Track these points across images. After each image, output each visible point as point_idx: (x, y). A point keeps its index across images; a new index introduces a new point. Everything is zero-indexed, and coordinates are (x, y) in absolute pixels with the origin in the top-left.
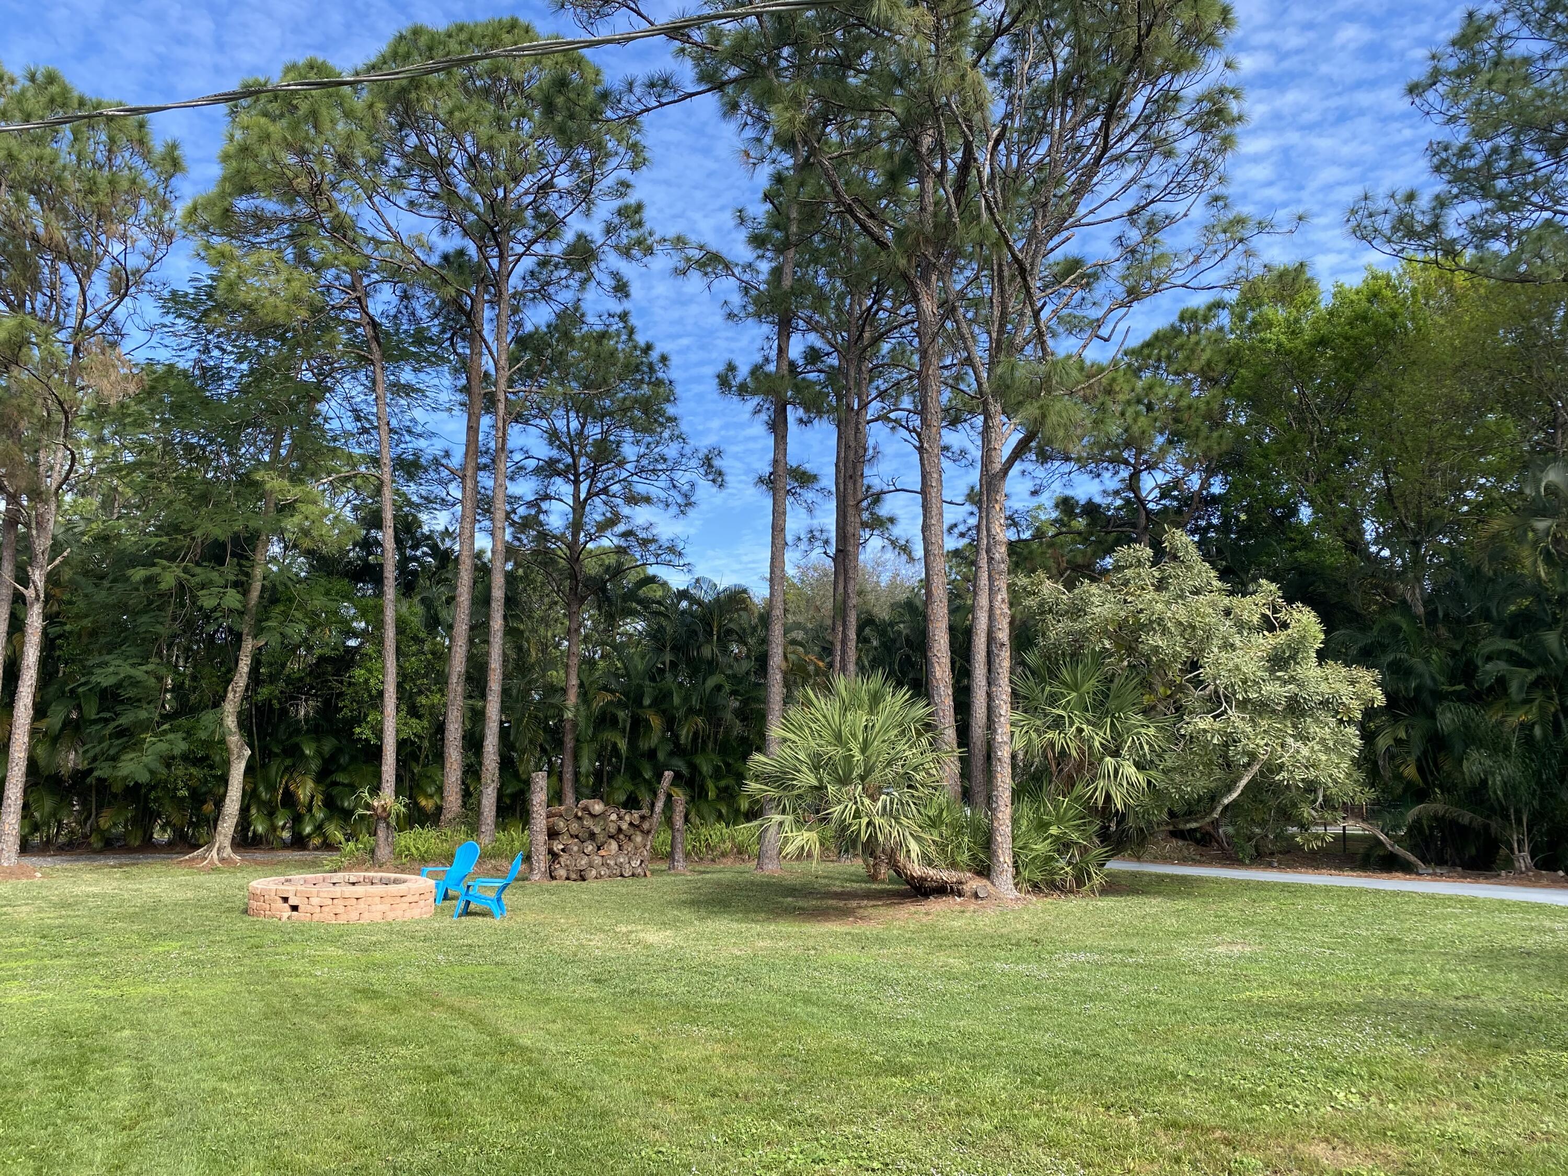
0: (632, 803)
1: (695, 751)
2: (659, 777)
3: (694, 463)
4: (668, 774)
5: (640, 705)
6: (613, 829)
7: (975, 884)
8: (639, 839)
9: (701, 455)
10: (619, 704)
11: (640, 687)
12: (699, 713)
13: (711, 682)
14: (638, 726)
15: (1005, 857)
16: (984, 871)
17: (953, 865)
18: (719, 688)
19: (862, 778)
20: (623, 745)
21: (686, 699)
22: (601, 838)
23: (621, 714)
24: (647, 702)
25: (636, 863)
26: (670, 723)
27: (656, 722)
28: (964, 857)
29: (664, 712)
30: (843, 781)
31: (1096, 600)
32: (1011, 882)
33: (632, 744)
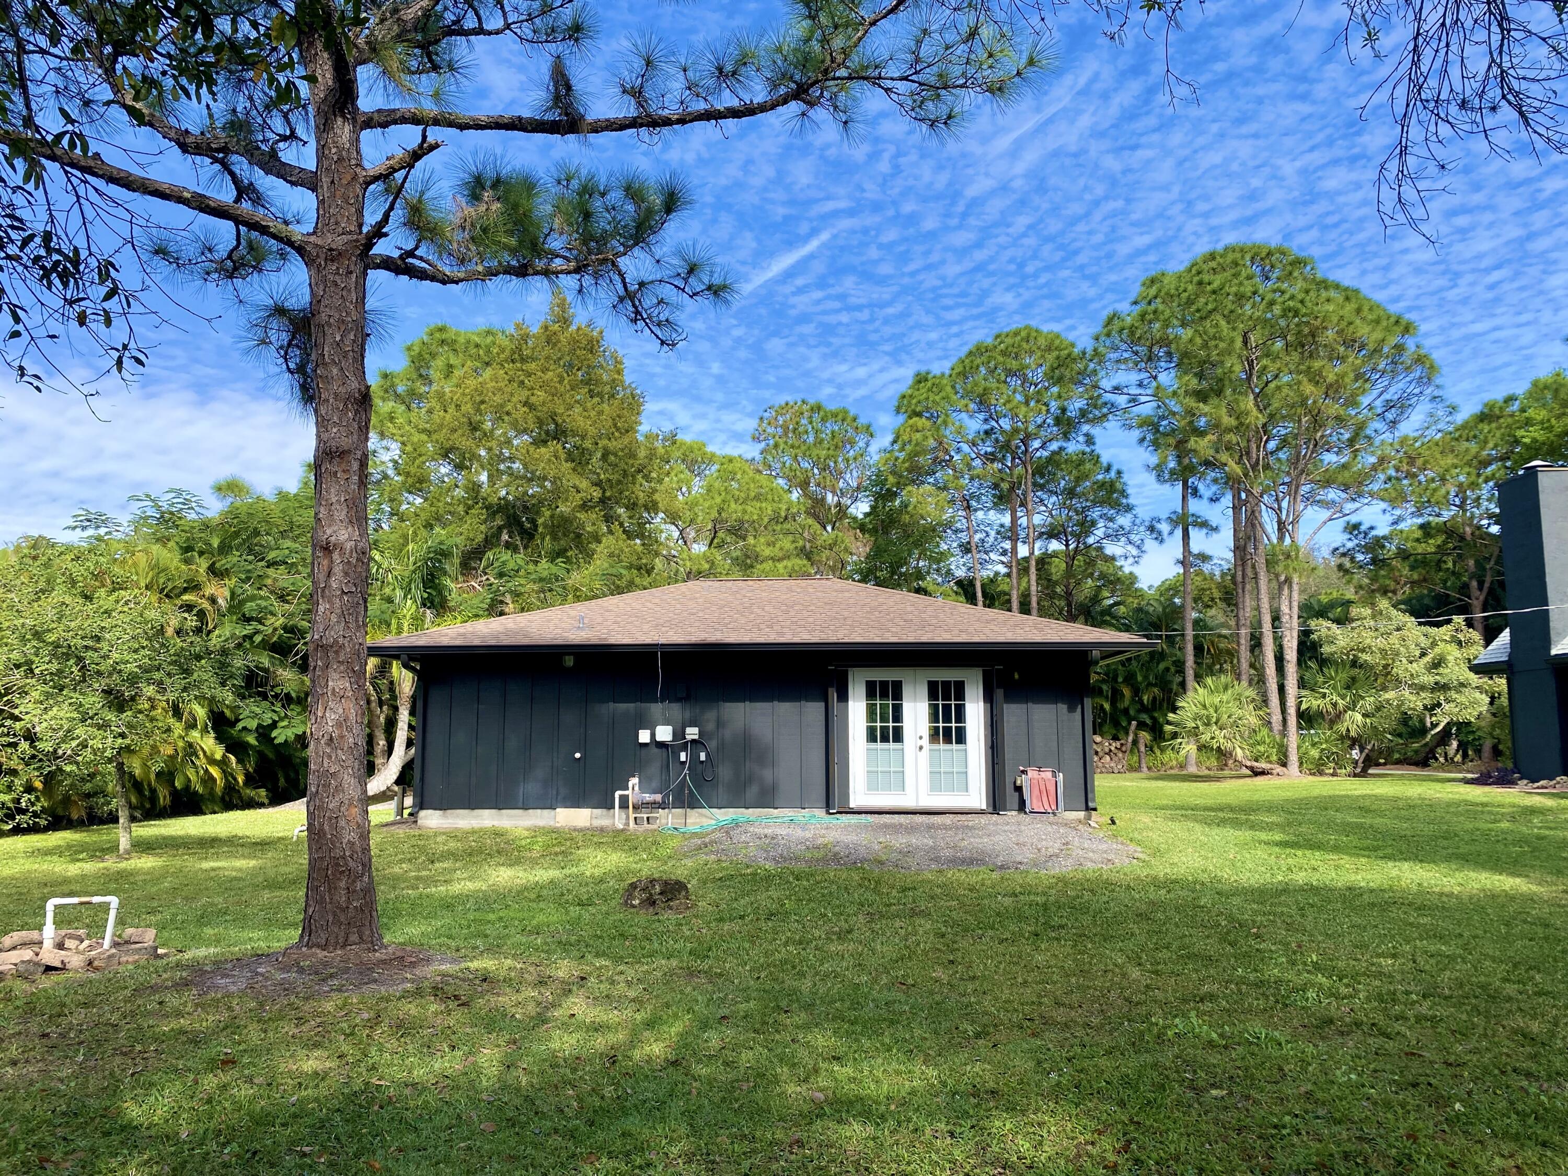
0: (1115, 738)
1: (1154, 709)
2: (1130, 724)
3: (1142, 529)
4: (1134, 723)
5: (1116, 682)
6: (1107, 750)
7: (1279, 769)
8: (1120, 755)
9: (1147, 524)
10: (1103, 681)
11: (1116, 670)
12: (1155, 685)
13: (1162, 666)
14: (1116, 695)
15: (1293, 758)
16: (1284, 765)
17: (1270, 762)
18: (1167, 669)
19: (1216, 723)
20: (1107, 706)
21: (1146, 677)
22: (1101, 754)
23: (1105, 687)
24: (1120, 679)
25: (1120, 767)
26: (1136, 692)
27: (1127, 692)
28: (1274, 758)
29: (1132, 686)
30: (1207, 724)
31: (1340, 637)
32: (1297, 770)
33: (1113, 704)
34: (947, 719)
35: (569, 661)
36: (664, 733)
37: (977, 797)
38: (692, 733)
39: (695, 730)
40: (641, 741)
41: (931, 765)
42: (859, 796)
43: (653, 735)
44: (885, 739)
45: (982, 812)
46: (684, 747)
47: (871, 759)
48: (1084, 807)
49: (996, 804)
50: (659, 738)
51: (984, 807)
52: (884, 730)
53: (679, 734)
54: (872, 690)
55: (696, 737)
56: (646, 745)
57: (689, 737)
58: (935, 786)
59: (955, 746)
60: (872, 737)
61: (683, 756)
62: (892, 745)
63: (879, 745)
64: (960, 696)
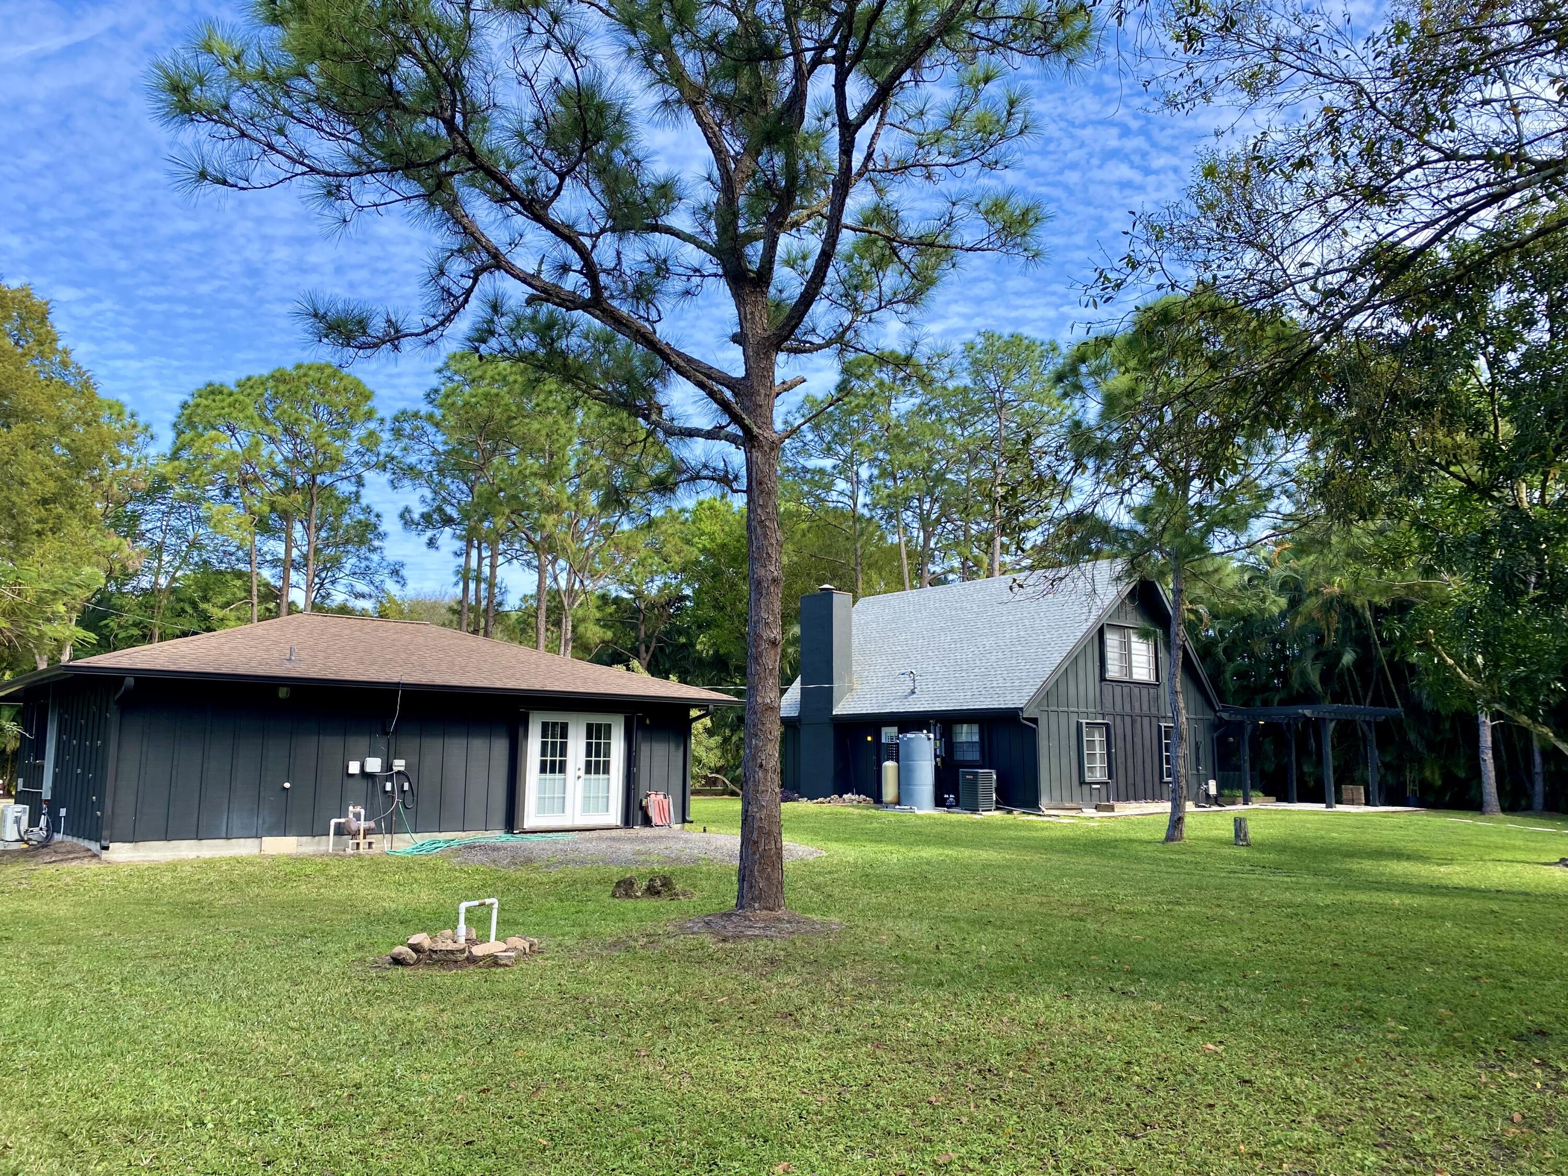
34: (598, 755)
35: (283, 693)
36: (374, 765)
37: (614, 816)
38: (399, 764)
39: (402, 762)
40: (350, 772)
41: (585, 791)
42: (532, 817)
43: (362, 766)
44: (553, 771)
45: (617, 828)
46: (390, 778)
47: (542, 789)
48: (680, 820)
49: (628, 821)
50: (368, 769)
51: (619, 823)
52: (553, 763)
53: (388, 766)
54: (546, 729)
55: (402, 769)
56: (353, 775)
57: (395, 769)
58: (586, 809)
59: (601, 776)
60: (543, 770)
61: (388, 787)
62: (557, 776)
63: (548, 776)
64: (609, 737)
